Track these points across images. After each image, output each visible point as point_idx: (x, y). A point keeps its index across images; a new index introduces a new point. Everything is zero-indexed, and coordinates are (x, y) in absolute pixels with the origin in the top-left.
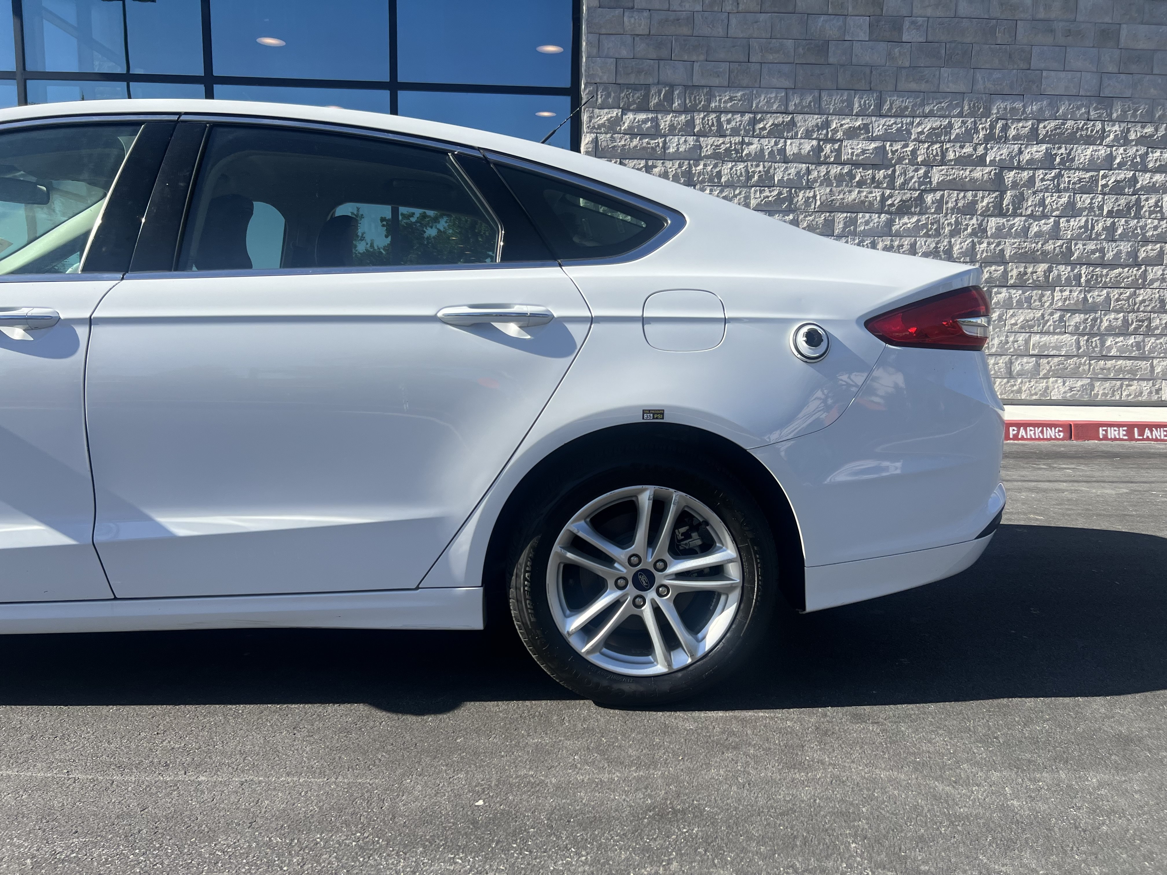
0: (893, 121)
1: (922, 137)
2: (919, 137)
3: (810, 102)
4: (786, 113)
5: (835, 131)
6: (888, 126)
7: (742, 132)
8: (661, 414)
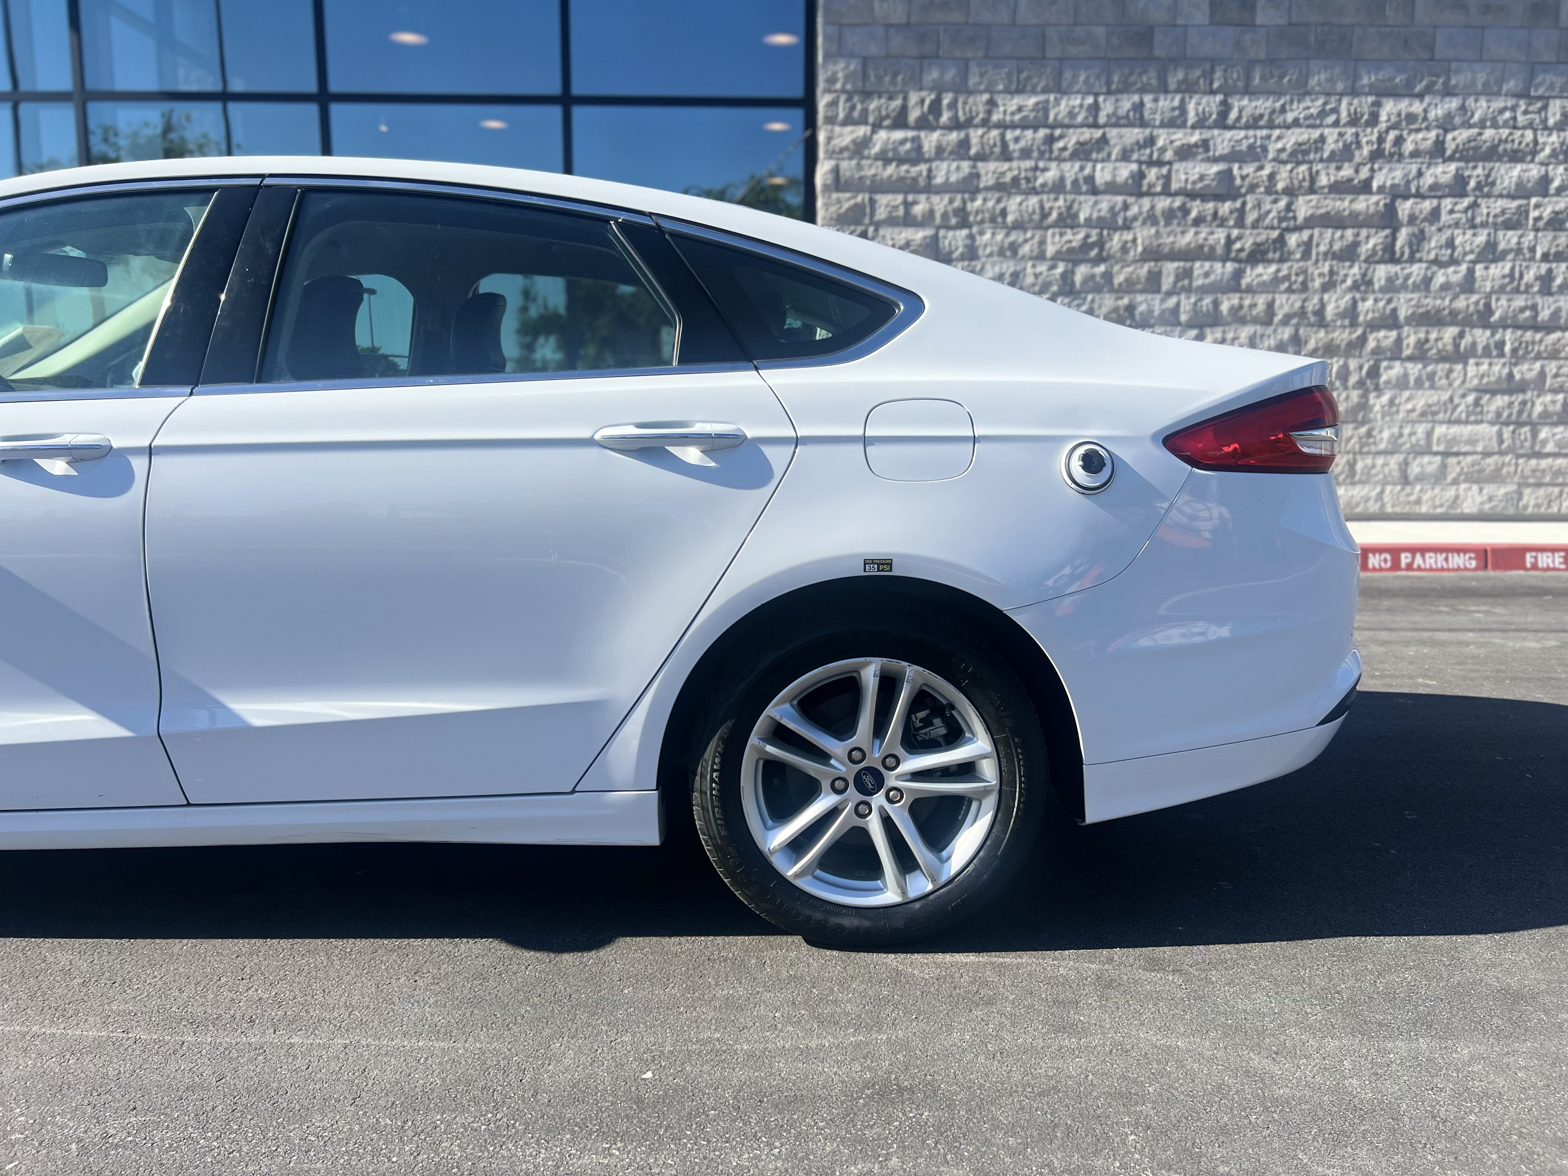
0: (1242, 134)
1: (1284, 156)
2: (1278, 155)
3: (1128, 111)
4: (1095, 125)
5: (1163, 150)
6: (1237, 141)
7: (1035, 154)
8: (888, 564)
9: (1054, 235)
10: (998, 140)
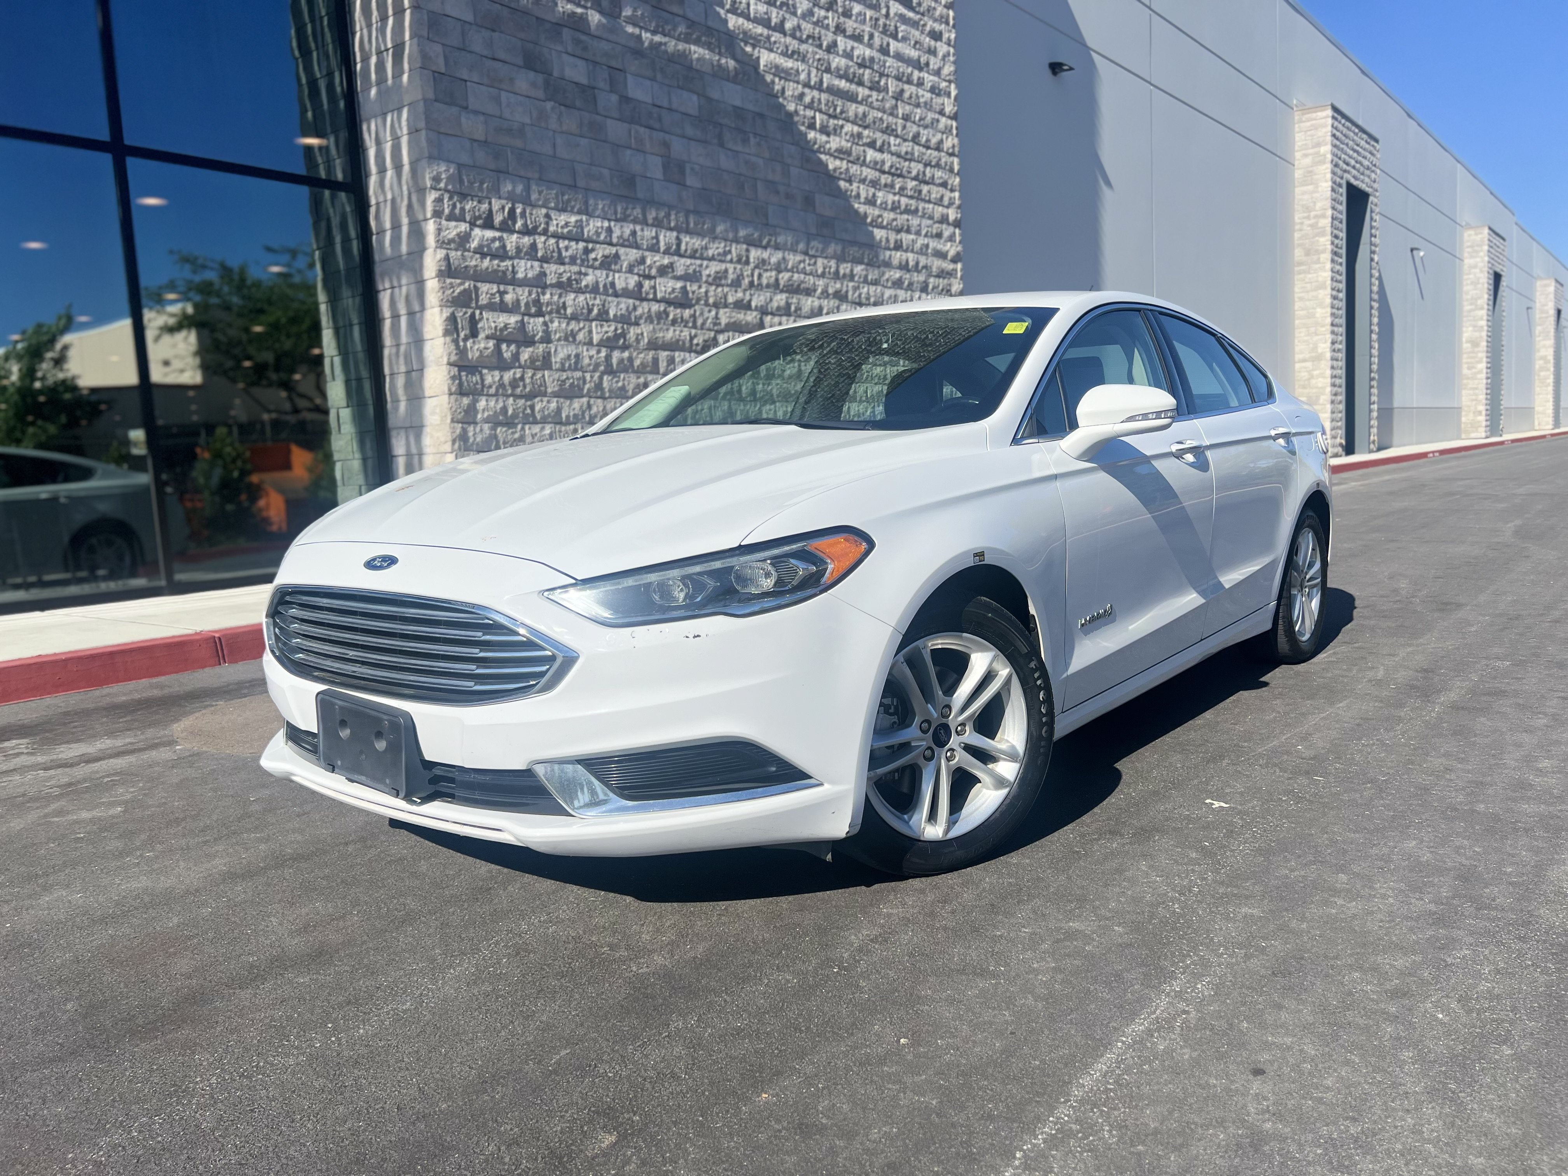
9: (597, 326)
10: (555, 246)
